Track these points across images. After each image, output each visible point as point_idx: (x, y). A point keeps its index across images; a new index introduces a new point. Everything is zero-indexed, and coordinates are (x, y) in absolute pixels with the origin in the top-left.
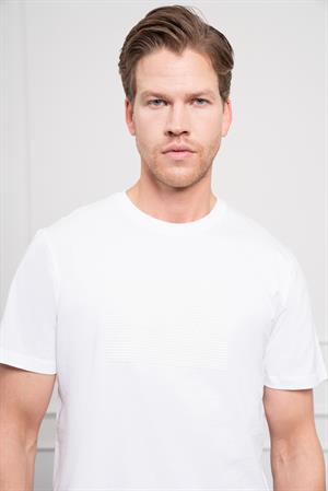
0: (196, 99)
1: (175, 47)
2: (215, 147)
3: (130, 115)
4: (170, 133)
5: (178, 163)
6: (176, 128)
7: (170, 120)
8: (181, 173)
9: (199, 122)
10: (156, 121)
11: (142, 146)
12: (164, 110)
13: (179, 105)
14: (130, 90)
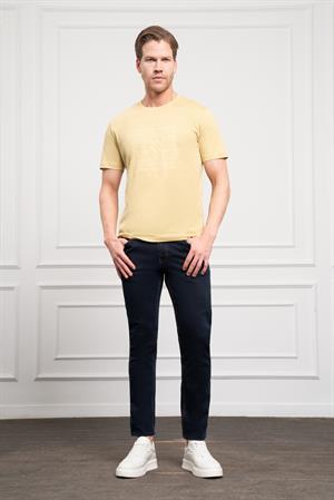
0: (165, 59)
1: (157, 39)
2: (172, 77)
3: (138, 65)
4: (156, 72)
5: (158, 82)
6: (158, 69)
7: (156, 66)
8: (159, 86)
9: (165, 67)
10: (150, 67)
11: (144, 77)
12: (154, 63)
13: (159, 61)
14: (139, 54)
